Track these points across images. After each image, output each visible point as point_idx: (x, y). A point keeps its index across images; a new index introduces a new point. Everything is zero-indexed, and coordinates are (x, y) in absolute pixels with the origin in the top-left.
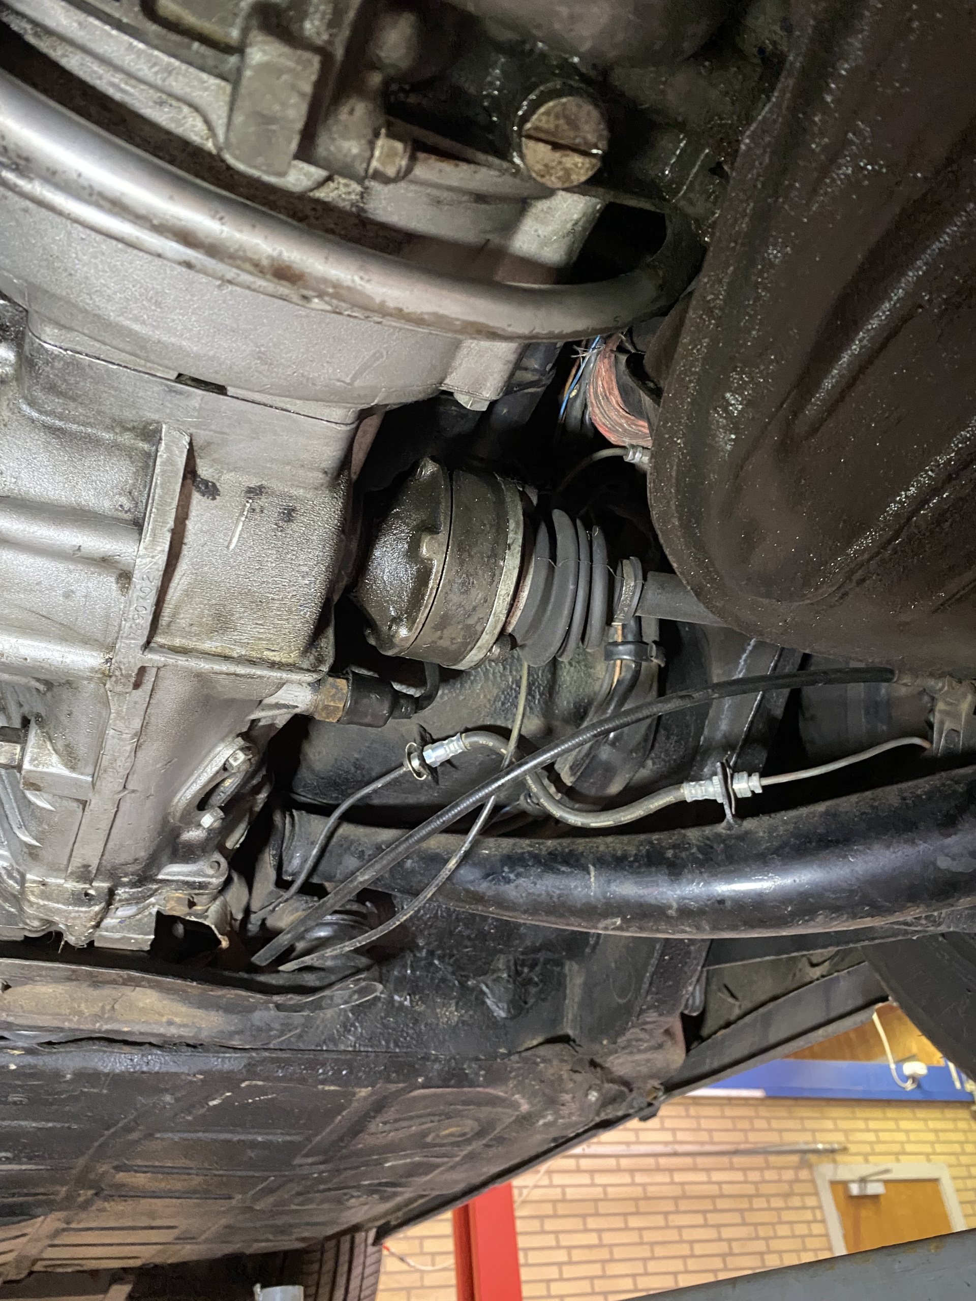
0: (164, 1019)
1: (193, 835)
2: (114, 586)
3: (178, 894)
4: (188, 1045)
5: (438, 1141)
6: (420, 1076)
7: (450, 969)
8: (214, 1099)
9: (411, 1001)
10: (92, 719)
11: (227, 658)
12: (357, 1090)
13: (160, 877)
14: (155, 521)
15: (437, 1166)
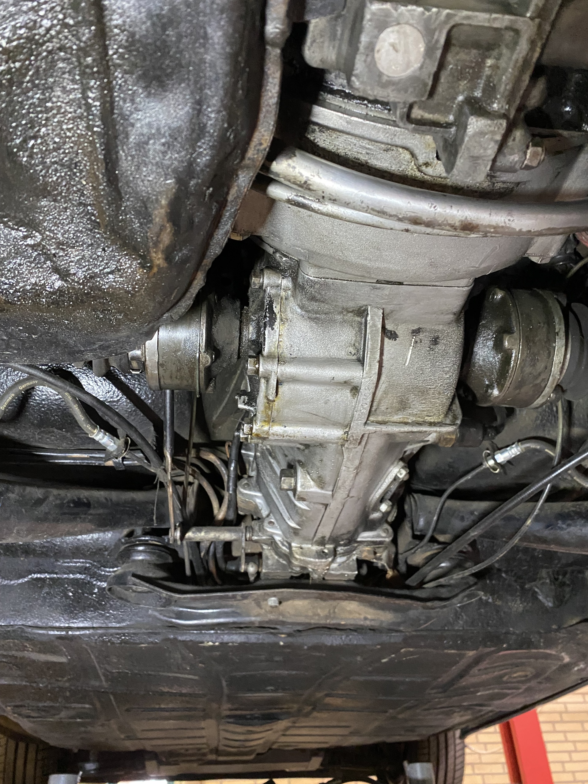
0: (362, 617)
1: (375, 515)
2: (349, 395)
3: (368, 548)
4: (370, 629)
5: (510, 680)
6: (504, 643)
7: (513, 579)
8: (384, 658)
9: (493, 599)
10: (333, 462)
11: (406, 423)
12: (467, 652)
13: (359, 539)
14: (370, 358)
15: (508, 695)
